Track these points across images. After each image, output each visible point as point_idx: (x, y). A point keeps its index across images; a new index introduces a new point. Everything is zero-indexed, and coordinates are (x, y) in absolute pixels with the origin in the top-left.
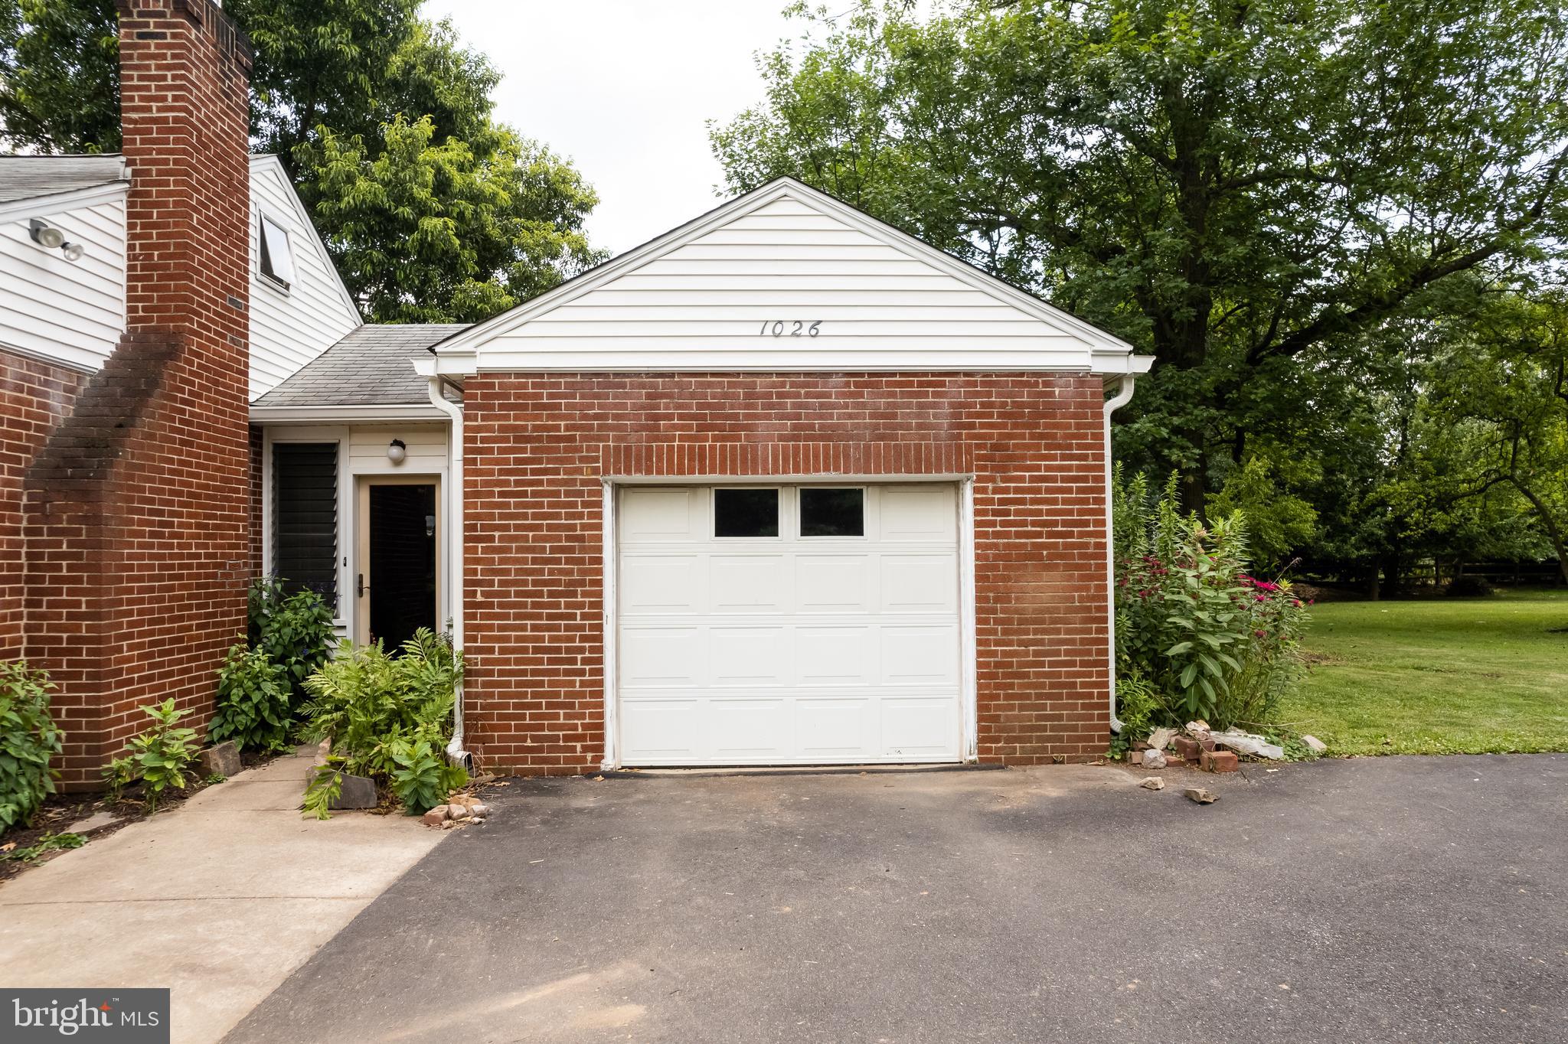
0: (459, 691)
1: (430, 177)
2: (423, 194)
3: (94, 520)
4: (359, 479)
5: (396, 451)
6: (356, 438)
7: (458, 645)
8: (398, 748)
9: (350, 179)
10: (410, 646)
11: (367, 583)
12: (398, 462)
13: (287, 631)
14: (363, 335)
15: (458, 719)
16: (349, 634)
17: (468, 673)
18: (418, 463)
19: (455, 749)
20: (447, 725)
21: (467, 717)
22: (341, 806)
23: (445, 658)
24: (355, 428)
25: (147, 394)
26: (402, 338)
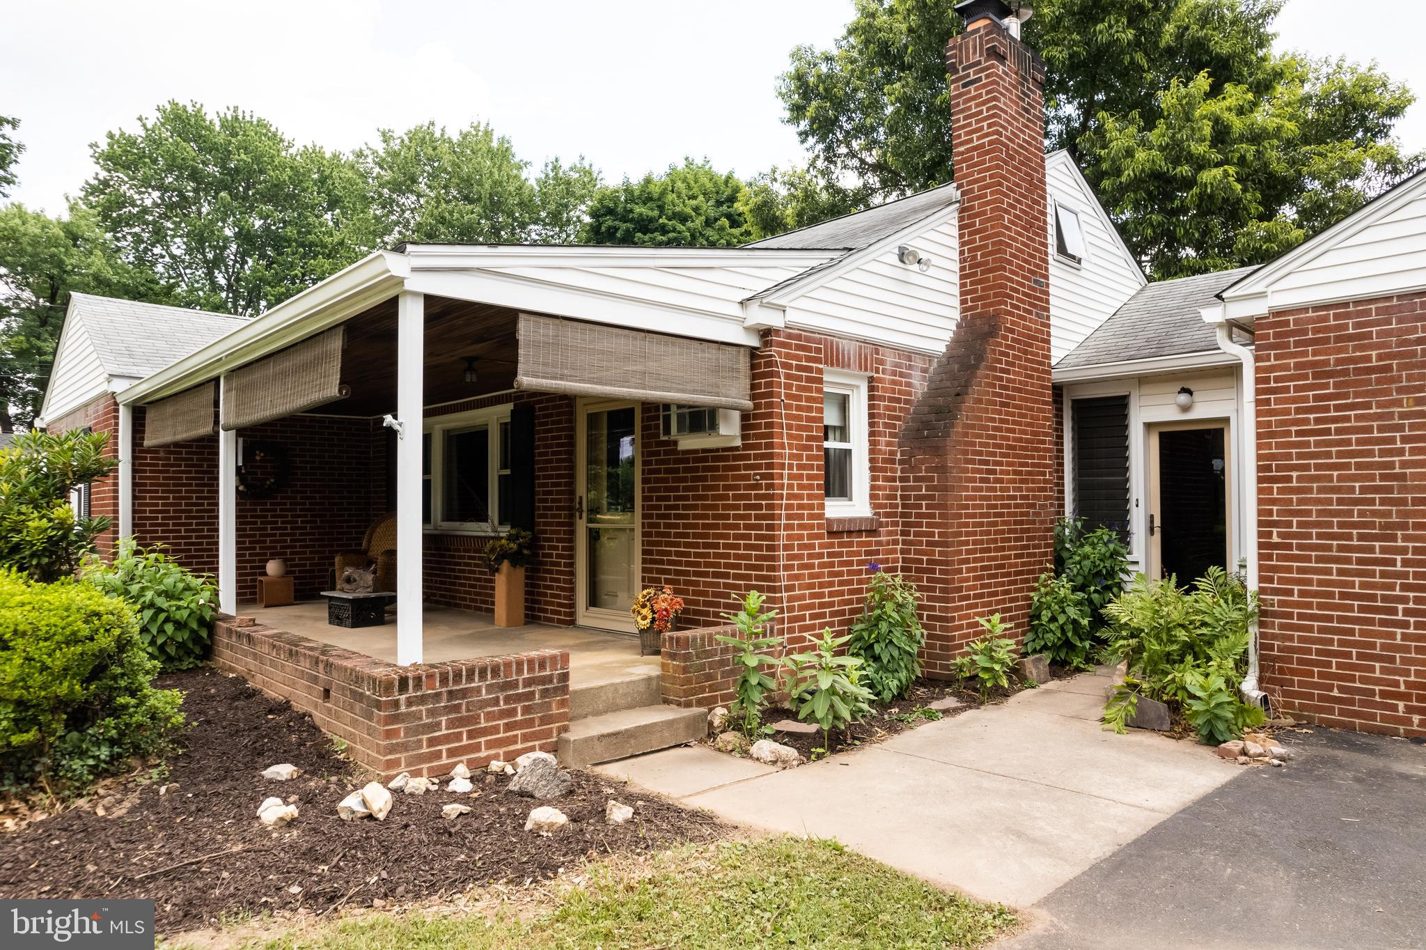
0: (1253, 630)
1: (1207, 131)
2: (1199, 149)
3: (942, 469)
4: (1149, 426)
5: (1183, 398)
6: (1146, 389)
7: (1253, 585)
8: (1192, 679)
9: (1129, 153)
10: (1202, 583)
11: (1157, 522)
12: (1185, 409)
13: (1087, 563)
14: (1148, 293)
15: (1253, 658)
16: (1141, 568)
17: (1263, 613)
18: (1206, 408)
19: (1250, 686)
20: (1242, 663)
21: (1262, 658)
22: (1136, 724)
23: (1239, 597)
24: (1143, 380)
25: (976, 367)
26: (1184, 291)
